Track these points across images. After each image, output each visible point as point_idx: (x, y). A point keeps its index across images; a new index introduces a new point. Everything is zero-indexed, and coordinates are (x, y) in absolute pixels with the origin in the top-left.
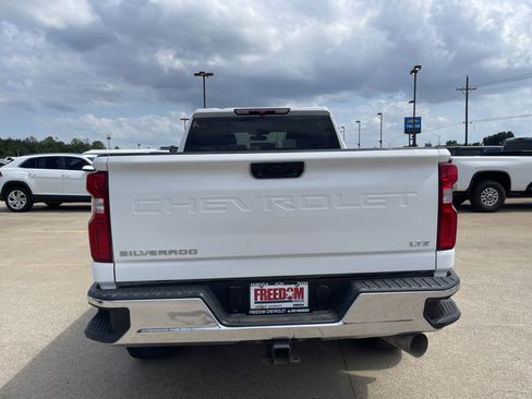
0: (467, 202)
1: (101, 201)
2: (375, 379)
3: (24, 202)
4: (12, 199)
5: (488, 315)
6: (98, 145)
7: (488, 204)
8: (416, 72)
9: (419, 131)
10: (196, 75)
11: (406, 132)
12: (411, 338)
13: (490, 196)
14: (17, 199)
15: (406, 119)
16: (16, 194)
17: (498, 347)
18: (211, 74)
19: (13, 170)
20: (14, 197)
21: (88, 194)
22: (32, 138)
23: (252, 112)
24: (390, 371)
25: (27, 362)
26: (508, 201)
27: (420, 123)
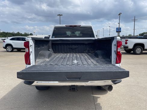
0: (132, 52)
1: (28, 49)
2: (100, 97)
3: (11, 49)
4: (8, 49)
5: (133, 82)
6: (31, 34)
7: (138, 52)
8: (120, 15)
9: (120, 32)
10: (58, 15)
11: (117, 32)
12: (108, 86)
13: (138, 50)
14: (9, 49)
15: (117, 28)
16: (9, 47)
17: (134, 90)
18: (62, 15)
19: (8, 41)
20: (8, 48)
21: (25, 47)
22: (14, 32)
23: (70, 26)
24: (104, 95)
25: (10, 90)
26: (144, 52)
27: (121, 29)
